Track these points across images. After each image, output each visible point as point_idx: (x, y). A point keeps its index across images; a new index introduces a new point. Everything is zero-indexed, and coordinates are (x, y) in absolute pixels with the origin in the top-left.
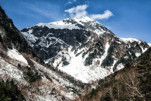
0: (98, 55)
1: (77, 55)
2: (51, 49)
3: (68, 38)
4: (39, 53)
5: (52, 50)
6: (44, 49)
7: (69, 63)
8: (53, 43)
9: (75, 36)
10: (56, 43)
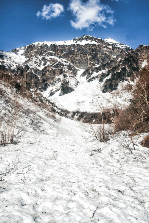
0: (128, 77)
1: (90, 81)
2: (46, 72)
3: (78, 58)
4: (23, 77)
5: (47, 74)
6: (33, 71)
7: (74, 90)
8: (51, 64)
9: (89, 55)
10: (56, 64)
